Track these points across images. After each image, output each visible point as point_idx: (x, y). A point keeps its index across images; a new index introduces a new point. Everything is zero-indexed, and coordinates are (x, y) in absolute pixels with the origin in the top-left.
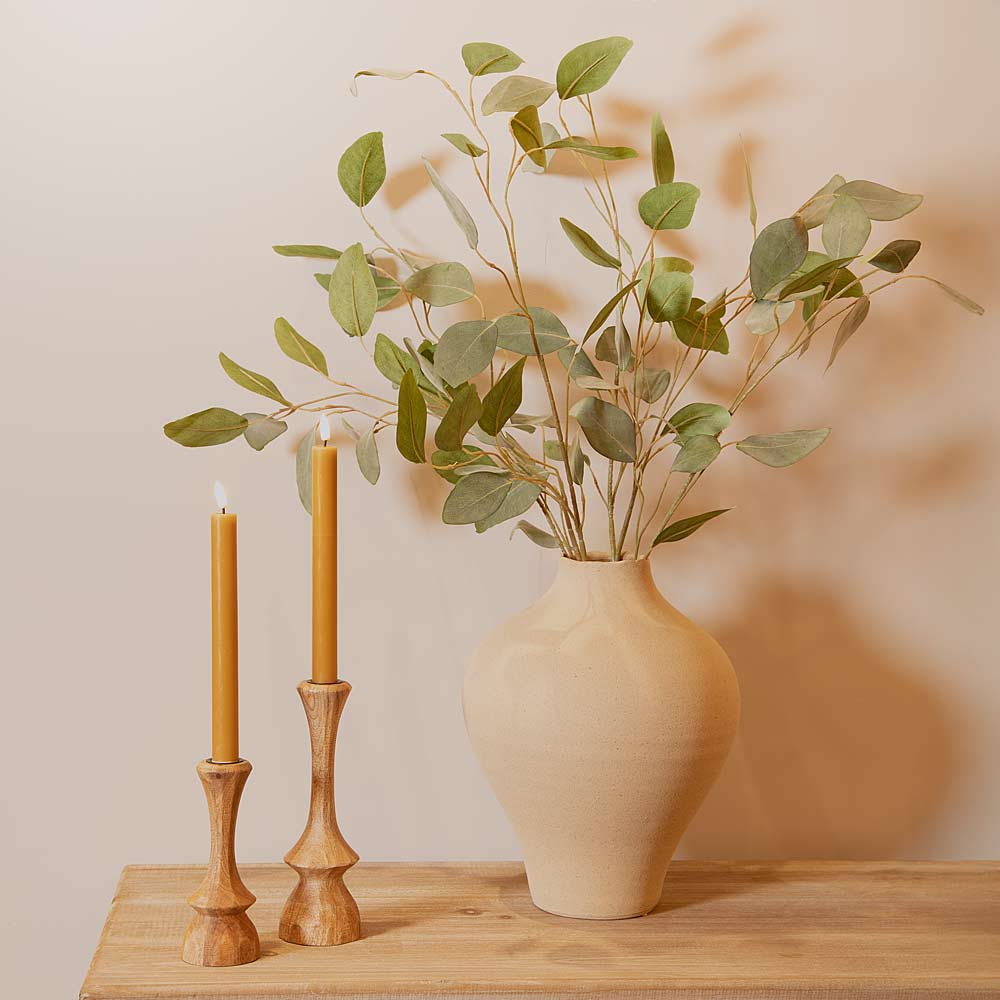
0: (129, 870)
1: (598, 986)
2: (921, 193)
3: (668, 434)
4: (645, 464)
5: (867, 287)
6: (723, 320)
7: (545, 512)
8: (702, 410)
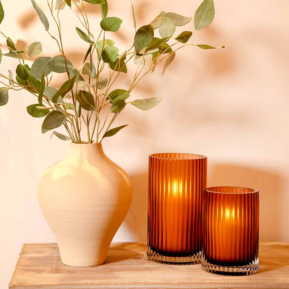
0: (25, 245)
1: (180, 282)
2: (191, 17)
3: (108, 100)
4: (100, 110)
5: (173, 48)
6: (125, 61)
7: (66, 127)
8: (119, 92)
